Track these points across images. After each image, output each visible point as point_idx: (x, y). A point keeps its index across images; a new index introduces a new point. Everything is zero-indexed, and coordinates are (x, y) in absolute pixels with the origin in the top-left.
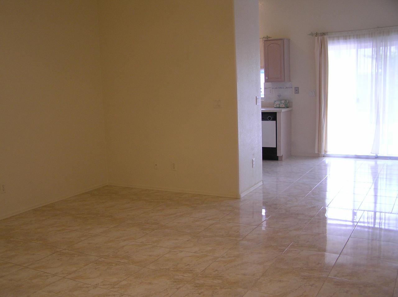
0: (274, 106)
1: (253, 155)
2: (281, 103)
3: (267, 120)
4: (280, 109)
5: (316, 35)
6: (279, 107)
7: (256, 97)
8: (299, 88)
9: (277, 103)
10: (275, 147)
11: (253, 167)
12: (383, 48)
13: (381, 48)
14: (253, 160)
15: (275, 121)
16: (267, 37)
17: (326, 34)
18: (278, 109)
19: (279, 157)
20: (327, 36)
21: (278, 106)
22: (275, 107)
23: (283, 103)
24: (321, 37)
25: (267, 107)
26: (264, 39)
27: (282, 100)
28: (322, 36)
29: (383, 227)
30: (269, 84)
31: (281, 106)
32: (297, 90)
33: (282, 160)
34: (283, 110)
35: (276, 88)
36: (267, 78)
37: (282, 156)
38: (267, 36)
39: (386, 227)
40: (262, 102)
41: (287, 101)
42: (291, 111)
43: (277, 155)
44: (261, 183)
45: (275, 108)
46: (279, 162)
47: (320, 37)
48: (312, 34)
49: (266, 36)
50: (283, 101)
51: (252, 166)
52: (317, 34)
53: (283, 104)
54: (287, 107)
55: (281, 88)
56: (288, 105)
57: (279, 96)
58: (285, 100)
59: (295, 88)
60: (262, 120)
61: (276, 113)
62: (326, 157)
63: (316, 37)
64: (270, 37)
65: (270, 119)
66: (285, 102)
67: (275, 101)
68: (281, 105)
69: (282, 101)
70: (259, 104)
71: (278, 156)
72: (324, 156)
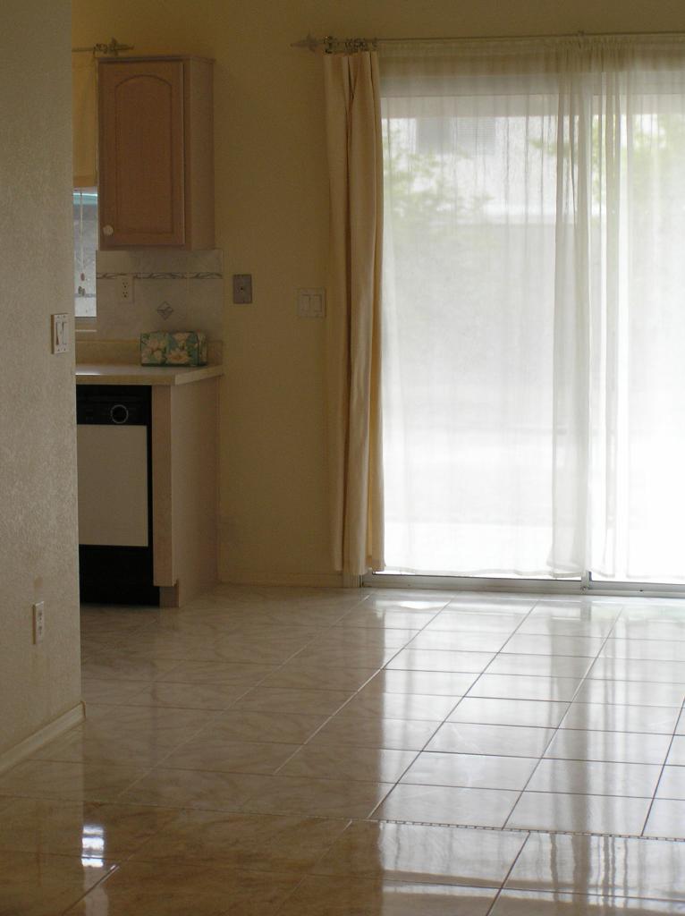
0: (141, 358)
1: (38, 583)
2: (173, 344)
3: (105, 421)
4: (169, 372)
5: (327, 47)
6: (163, 364)
7: (52, 316)
8: (253, 280)
9: (152, 343)
10: (145, 543)
11: (34, 642)
12: (604, 117)
13: (596, 117)
14: (34, 608)
15: (144, 428)
16: (115, 47)
17: (370, 45)
18: (157, 373)
19: (160, 590)
20: (375, 53)
21: (158, 356)
22: (145, 360)
23: (181, 344)
24: (350, 57)
25: (112, 361)
26: (100, 54)
27: (178, 332)
28: (351, 53)
29: (619, 903)
30: (120, 258)
31: (170, 360)
32: (243, 289)
33: (176, 606)
34: (183, 378)
35: (151, 277)
36: (109, 230)
37: (176, 585)
38: (114, 42)
39: (633, 904)
40: (79, 338)
41: (201, 337)
42: (216, 379)
43: (155, 584)
44: (75, 717)
45: (144, 365)
46: (163, 614)
47: (345, 60)
48: (310, 44)
49: (109, 42)
50: (181, 338)
51: (30, 634)
52: (330, 45)
53: (183, 349)
54: (201, 365)
55: (173, 276)
56: (204, 354)
57: (165, 312)
58: (191, 332)
59: (236, 277)
60: (78, 423)
61: (149, 389)
62: (372, 591)
63: (328, 58)
64: (125, 48)
65: (119, 418)
66: (187, 340)
67: (147, 336)
68: (174, 353)
69: (177, 337)
70: (67, 345)
71: (158, 588)
72: (362, 585)
